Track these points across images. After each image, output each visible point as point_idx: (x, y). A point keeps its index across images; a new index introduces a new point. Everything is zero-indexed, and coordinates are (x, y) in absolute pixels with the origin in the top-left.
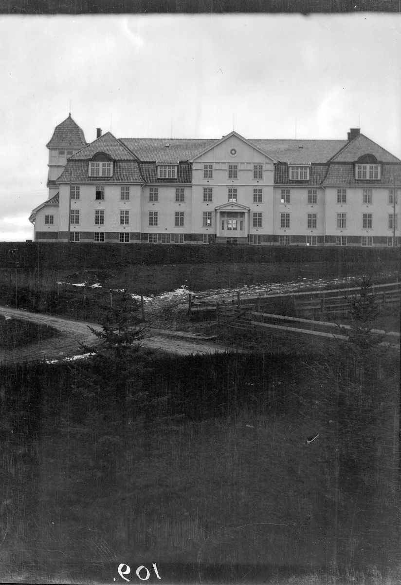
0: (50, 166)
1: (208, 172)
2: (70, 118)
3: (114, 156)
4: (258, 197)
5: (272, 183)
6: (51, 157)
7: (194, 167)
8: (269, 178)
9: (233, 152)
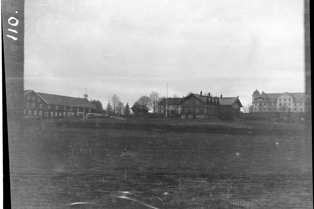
0: (253, 99)
1: (280, 100)
2: (257, 90)
3: (263, 97)
4: (290, 105)
5: (292, 102)
6: (253, 98)
7: (278, 99)
8: (292, 101)
9: (285, 96)
